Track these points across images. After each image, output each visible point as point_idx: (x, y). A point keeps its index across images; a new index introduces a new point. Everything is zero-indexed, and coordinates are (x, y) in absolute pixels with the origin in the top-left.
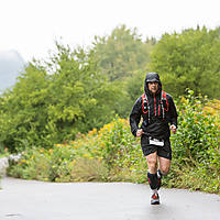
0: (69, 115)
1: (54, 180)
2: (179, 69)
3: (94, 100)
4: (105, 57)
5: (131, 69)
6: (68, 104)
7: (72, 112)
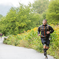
0: (22, 25)
1: (16, 46)
2: (57, 11)
3: (30, 21)
4: (38, 5)
5: (45, 9)
6: (22, 22)
7: (23, 24)
